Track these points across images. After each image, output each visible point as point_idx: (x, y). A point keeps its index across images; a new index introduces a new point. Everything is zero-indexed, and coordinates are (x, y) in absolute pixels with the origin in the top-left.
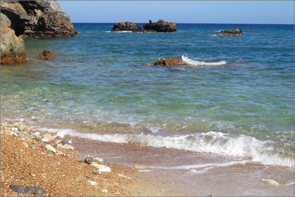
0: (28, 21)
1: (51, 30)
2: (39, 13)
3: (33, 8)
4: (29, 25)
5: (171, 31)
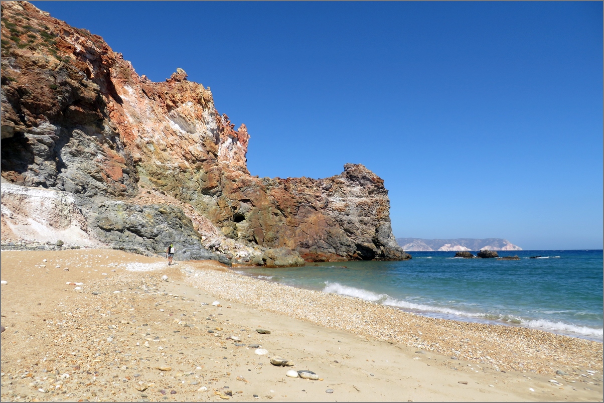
0: (377, 252)
1: (388, 257)
2: (382, 248)
3: (379, 246)
4: (377, 254)
5: (493, 257)
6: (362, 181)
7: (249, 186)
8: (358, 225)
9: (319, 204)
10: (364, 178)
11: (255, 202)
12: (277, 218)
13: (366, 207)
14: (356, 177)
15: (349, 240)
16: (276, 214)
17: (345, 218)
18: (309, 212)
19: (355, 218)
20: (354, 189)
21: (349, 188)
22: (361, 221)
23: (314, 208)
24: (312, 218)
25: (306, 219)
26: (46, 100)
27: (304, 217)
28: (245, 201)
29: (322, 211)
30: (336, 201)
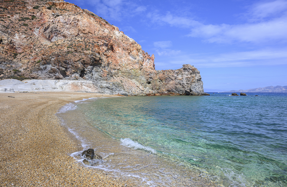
0: (190, 93)
2: (192, 92)
6: (188, 70)
7: (152, 73)
8: (186, 84)
9: (173, 78)
10: (189, 69)
11: (153, 78)
12: (160, 83)
13: (189, 79)
14: (187, 69)
15: (183, 89)
16: (160, 82)
17: (181, 82)
18: (170, 81)
19: (185, 82)
20: (186, 73)
21: (184, 73)
22: (187, 83)
23: (172, 79)
24: (171, 82)
25: (169, 83)
26: (89, 62)
27: (169, 82)
28: (151, 78)
29: (174, 80)
30: (180, 77)
